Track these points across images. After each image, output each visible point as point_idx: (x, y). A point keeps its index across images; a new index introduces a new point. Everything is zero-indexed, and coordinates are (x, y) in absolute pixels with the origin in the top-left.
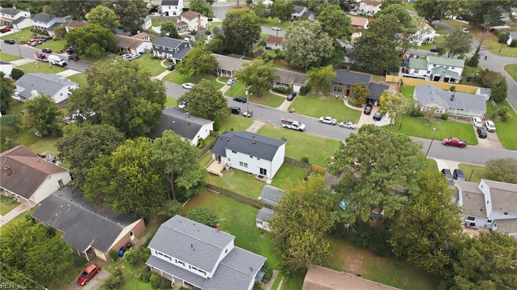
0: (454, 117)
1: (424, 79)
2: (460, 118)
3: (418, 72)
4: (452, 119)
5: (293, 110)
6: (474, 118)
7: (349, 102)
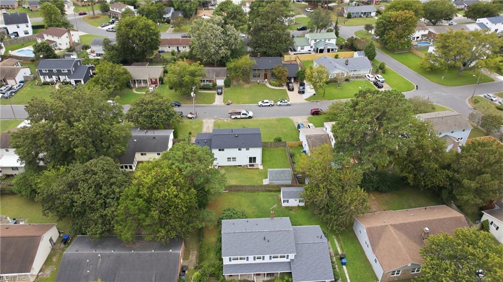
0: (353, 77)
1: (310, 53)
2: (357, 77)
3: (303, 49)
4: (353, 80)
5: (230, 102)
6: (366, 75)
7: (271, 84)
